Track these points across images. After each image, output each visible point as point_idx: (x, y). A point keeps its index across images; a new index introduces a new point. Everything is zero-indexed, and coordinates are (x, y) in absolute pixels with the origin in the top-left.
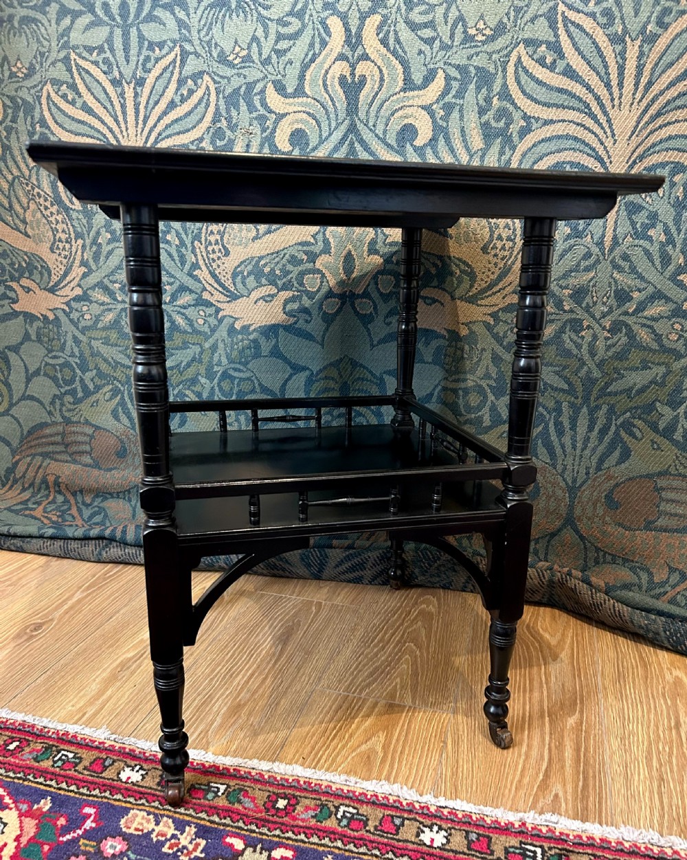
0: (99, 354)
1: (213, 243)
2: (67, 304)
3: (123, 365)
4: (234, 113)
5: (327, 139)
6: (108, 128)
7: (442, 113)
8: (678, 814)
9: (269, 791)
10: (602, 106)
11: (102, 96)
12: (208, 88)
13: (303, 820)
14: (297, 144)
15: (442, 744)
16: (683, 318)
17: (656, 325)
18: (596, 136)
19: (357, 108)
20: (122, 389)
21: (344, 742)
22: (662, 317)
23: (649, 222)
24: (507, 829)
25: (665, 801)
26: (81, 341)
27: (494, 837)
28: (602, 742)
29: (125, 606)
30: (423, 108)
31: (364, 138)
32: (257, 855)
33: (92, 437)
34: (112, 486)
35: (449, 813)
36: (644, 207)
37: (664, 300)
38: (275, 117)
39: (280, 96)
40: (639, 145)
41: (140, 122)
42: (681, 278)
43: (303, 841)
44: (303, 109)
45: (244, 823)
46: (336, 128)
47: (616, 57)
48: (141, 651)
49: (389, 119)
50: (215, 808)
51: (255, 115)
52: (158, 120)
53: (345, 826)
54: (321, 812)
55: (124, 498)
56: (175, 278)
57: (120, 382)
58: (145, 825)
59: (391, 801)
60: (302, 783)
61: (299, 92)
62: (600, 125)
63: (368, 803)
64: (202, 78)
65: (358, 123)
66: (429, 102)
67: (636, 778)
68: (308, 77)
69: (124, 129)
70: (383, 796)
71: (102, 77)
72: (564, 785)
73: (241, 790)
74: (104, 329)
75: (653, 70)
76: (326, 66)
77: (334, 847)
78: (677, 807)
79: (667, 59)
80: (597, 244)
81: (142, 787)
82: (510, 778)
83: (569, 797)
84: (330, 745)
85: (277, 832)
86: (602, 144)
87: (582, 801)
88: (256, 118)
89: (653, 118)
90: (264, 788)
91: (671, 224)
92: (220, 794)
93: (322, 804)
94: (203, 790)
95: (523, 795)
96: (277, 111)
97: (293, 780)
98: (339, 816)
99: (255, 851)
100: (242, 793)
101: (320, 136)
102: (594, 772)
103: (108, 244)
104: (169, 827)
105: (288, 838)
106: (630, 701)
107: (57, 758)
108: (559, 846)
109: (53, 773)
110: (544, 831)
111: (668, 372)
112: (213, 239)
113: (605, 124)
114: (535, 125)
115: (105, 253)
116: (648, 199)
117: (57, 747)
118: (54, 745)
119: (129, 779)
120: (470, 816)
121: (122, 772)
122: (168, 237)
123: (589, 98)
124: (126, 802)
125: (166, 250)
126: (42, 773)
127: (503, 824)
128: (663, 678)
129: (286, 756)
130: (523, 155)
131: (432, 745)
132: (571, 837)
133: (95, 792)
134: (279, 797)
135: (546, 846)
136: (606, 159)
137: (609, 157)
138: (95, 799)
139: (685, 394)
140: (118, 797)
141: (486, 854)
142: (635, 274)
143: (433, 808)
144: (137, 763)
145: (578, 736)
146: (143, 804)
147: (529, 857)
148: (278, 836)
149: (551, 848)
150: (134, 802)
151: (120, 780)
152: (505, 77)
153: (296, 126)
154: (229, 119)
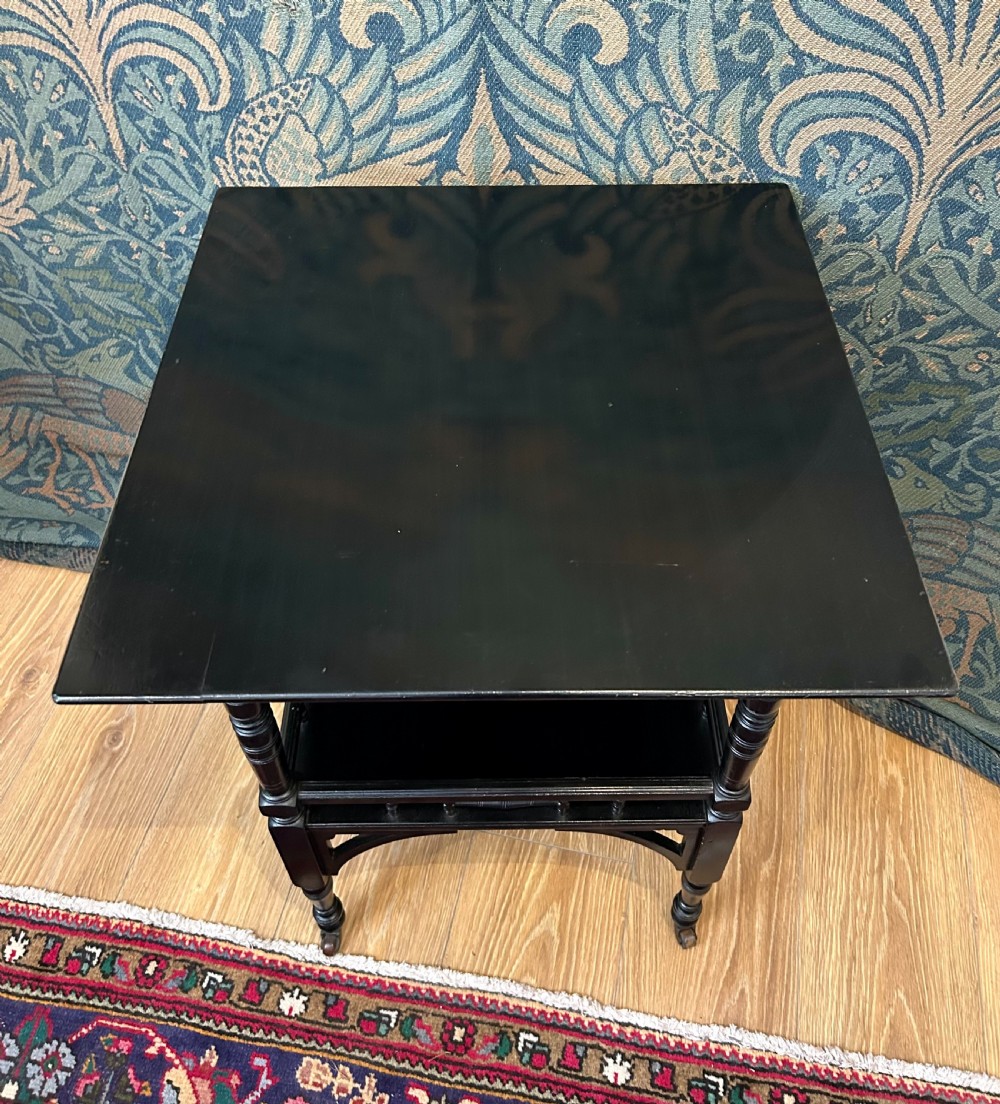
0: (85, 300)
1: (248, 165)
2: (14, 229)
5: (435, 36)
7: (647, 19)
9: (443, 1016)
10: (931, 55)
13: (484, 1057)
14: (383, 38)
15: (623, 919)
16: (994, 347)
17: (951, 356)
18: (912, 100)
20: (134, 343)
21: (516, 921)
23: (972, 227)
24: (691, 1055)
25: (854, 991)
26: (52, 282)
27: (678, 1066)
30: (614, 3)
31: (504, 37)
33: (101, 396)
35: (632, 1033)
36: (969, 208)
37: (970, 327)
40: (982, 120)
43: (486, 1088)
45: (424, 1066)
46: (451, 23)
49: (549, 11)
50: (391, 1047)
53: (528, 1063)
54: (501, 1043)
56: (189, 201)
57: (129, 335)
58: (323, 1077)
59: (572, 1021)
60: (477, 1000)
62: (922, 84)
63: (548, 1026)
65: (493, 13)
67: (827, 959)
70: (563, 1012)
72: (752, 975)
73: (414, 1017)
74: (85, 268)
77: (519, 1094)
80: (884, 252)
81: (308, 1022)
82: (696, 967)
83: (756, 994)
84: (501, 927)
85: (460, 1077)
86: (920, 113)
87: (768, 998)
90: (437, 1011)
92: (392, 1025)
93: (501, 1032)
94: (374, 1020)
95: (708, 994)
97: (467, 996)
98: (520, 1049)
100: (416, 1022)
101: (424, 29)
102: (785, 952)
103: (61, 146)
104: (349, 1079)
105: (471, 1085)
106: (833, 827)
107: (205, 985)
108: (741, 1075)
109: (207, 1009)
110: (728, 1054)
111: (958, 406)
112: (247, 159)
113: (931, 86)
114: (810, 68)
115: (60, 162)
116: (978, 196)
117: (201, 966)
118: (196, 964)
119: (291, 1010)
120: (654, 1037)
121: (281, 1000)
122: (166, 143)
123: (911, 40)
124: (296, 1046)
125: (167, 162)
126: (195, 1009)
127: (687, 1047)
128: (876, 779)
129: (454, 954)
130: (786, 110)
131: (612, 922)
132: (754, 1061)
133: (260, 1034)
134: (454, 1024)
135: (729, 1074)
136: (922, 138)
137: (928, 135)
138: (262, 1045)
139: (974, 430)
140: (286, 1039)
141: (668, 1090)
142: (936, 293)
143: (616, 1028)
144: (295, 984)
145: (771, 895)
146: (314, 1048)
147: (711, 1091)
148: (461, 1083)
149: (732, 1078)
150: (304, 1045)
151: (282, 1014)
153: (377, 9)
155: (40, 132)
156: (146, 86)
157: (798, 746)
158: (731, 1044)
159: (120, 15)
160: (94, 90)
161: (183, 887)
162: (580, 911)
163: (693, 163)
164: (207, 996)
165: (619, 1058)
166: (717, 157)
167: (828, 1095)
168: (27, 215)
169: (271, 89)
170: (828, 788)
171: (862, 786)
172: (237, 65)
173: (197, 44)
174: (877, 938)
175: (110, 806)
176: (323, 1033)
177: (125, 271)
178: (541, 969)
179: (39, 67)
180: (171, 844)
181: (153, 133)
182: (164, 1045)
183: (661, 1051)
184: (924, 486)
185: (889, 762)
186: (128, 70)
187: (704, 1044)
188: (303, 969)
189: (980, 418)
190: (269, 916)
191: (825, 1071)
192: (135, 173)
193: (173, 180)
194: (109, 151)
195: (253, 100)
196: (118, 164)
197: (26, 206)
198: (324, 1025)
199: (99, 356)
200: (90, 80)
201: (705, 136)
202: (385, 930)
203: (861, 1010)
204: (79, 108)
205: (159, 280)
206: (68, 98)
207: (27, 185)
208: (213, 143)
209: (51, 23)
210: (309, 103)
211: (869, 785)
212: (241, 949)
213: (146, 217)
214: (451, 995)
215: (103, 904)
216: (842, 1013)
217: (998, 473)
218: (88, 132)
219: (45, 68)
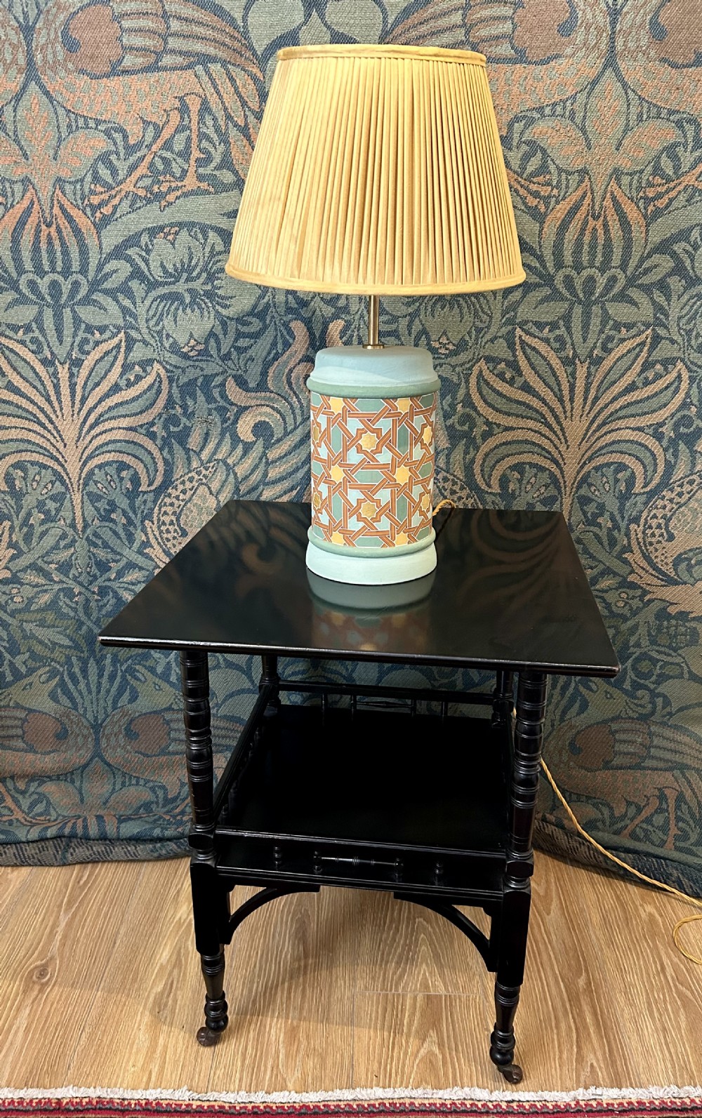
0: (33, 637)
1: (168, 523)
3: (61, 646)
4: (190, 402)
5: (291, 432)
6: (39, 407)
10: (556, 417)
11: (31, 375)
12: (159, 376)
14: (262, 435)
16: (628, 588)
17: (606, 596)
18: (552, 441)
20: (61, 669)
21: (404, 1048)
23: (598, 512)
24: (567, 1111)
25: (672, 1050)
26: (9, 626)
33: (24, 720)
35: (517, 1106)
36: (593, 500)
37: (612, 575)
38: (236, 409)
39: (241, 390)
40: (588, 449)
41: (78, 401)
42: (625, 556)
44: (267, 403)
46: (302, 423)
47: (567, 377)
48: (168, 979)
52: (101, 401)
55: (67, 781)
56: (121, 555)
57: (59, 663)
59: (468, 1106)
60: (388, 1105)
62: (555, 432)
64: (152, 366)
67: (646, 1033)
68: (271, 374)
69: (57, 408)
70: (460, 1102)
71: (30, 357)
72: (595, 1053)
74: (38, 611)
75: (599, 387)
76: (291, 364)
78: (683, 1055)
79: (611, 378)
83: (602, 1066)
84: (393, 1055)
86: (557, 448)
87: (612, 1066)
88: (215, 409)
89: (599, 427)
91: (617, 512)
95: (567, 1072)
96: (239, 404)
97: (379, 1104)
101: (285, 428)
102: (614, 1035)
103: (42, 524)
106: (621, 949)
110: (595, 1106)
111: (618, 632)
112: (167, 519)
113: (559, 433)
114: (496, 430)
115: (38, 534)
116: (596, 493)
120: (535, 1106)
122: (113, 516)
123: (545, 410)
125: (111, 529)
127: (562, 1107)
128: (640, 916)
129: (361, 1079)
130: (487, 455)
131: (479, 1037)
132: (616, 1106)
136: (561, 461)
137: (563, 460)
139: (632, 650)
142: (588, 554)
143: (504, 1105)
145: (592, 1000)
152: (468, 388)
153: (259, 419)
154: (184, 407)
155: (29, 514)
156: (107, 480)
157: (578, 905)
158: (595, 1099)
159: (98, 438)
160: (72, 485)
161: (120, 1070)
162: (451, 1033)
163: (440, 491)
166: (453, 485)
168: (6, 574)
169: (190, 471)
170: (609, 926)
171: (632, 922)
172: (170, 460)
173: (146, 450)
174: (677, 1014)
175: (46, 1021)
177: (65, 610)
178: (432, 1078)
179: (39, 473)
180: (105, 1040)
181: (105, 510)
184: (612, 697)
185: (645, 905)
186: (96, 471)
187: (575, 1103)
188: (238, 1108)
189: (633, 640)
190: (199, 1078)
191: (671, 1102)
193: (113, 542)
194: (73, 526)
195: (177, 479)
196: (78, 534)
197: (7, 568)
199: (31, 684)
200: (70, 479)
201: (445, 474)
202: (300, 1072)
204: (59, 498)
205: (89, 616)
206: (54, 492)
207: (12, 551)
208: (146, 511)
209: (54, 446)
210: (214, 476)
211: (636, 920)
212: (181, 1102)
213: (89, 569)
214: (366, 1106)
215: (53, 1090)
216: (669, 1066)
217: (654, 678)
218: (62, 513)
219: (43, 474)
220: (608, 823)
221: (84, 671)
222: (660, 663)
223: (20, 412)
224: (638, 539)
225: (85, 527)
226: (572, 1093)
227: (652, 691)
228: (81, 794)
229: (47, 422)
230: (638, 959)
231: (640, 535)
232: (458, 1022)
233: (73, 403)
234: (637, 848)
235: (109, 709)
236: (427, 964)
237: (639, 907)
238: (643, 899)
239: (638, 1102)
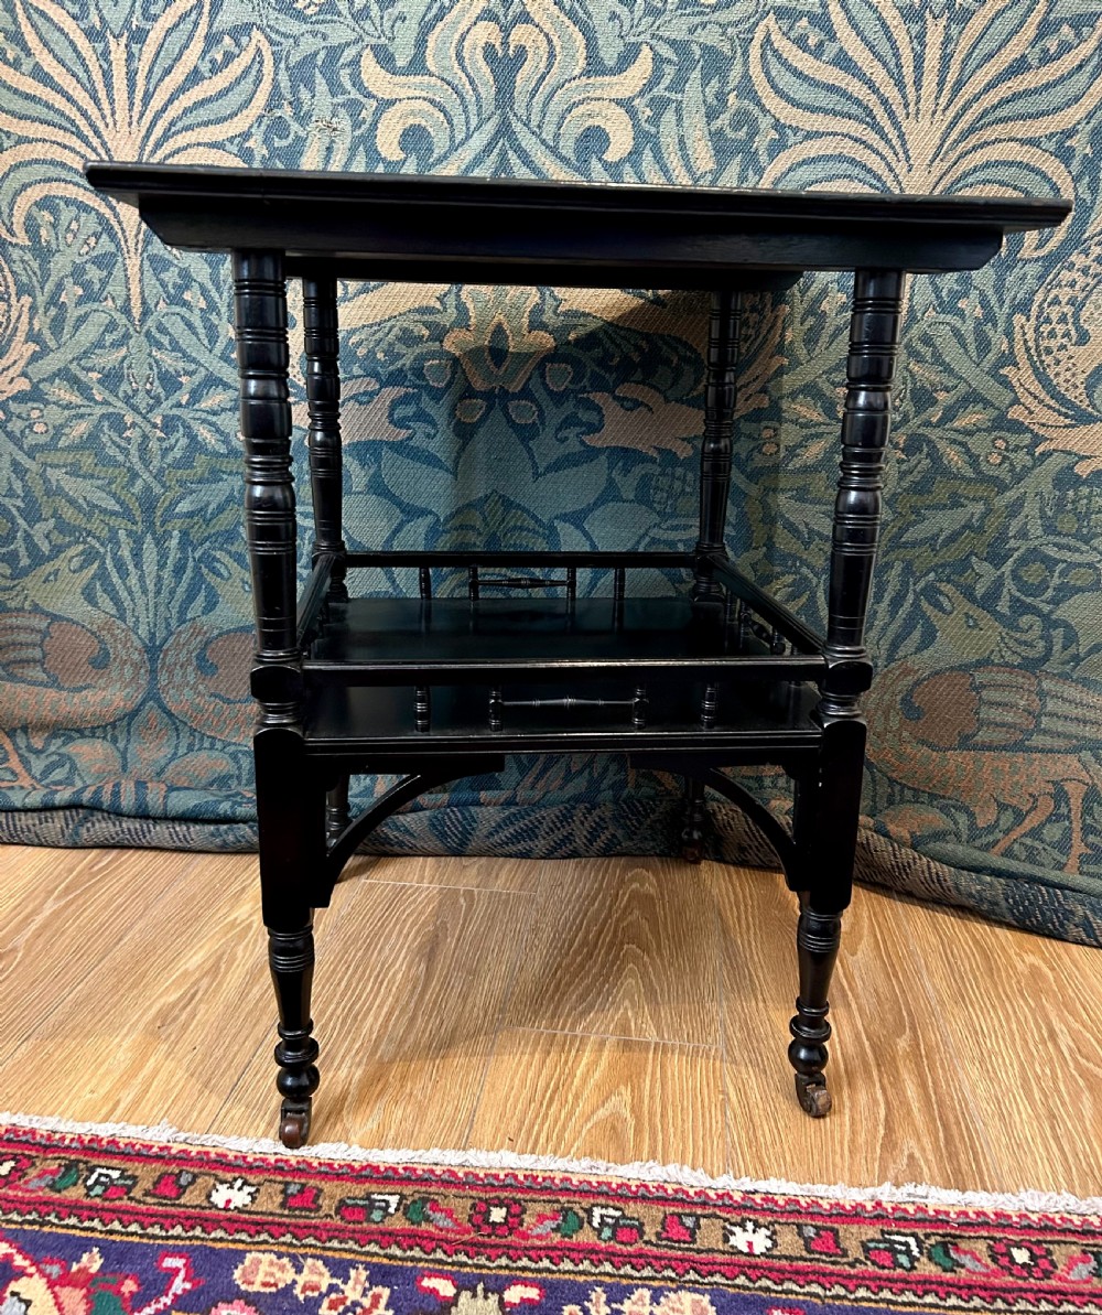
0: (60, 492)
2: (2, 405)
3: (104, 511)
4: (304, 94)
5: (462, 143)
6: (80, 109)
7: (648, 112)
8: (1089, 1164)
9: (471, 1197)
10: (891, 115)
11: (69, 56)
12: (259, 50)
13: (539, 1237)
14: (413, 149)
15: (721, 1097)
16: (1008, 431)
17: (970, 441)
18: (883, 158)
19: (512, 97)
20: (102, 550)
21: (568, 1107)
22: (979, 430)
23: (959, 288)
24: (857, 1215)
25: (1066, 1146)
26: (27, 470)
27: (841, 1228)
28: (956, 1073)
29: (140, 917)
30: (619, 102)
31: (523, 144)
32: (480, 1301)
33: (45, 634)
34: (82, 717)
35: (763, 1199)
37: (981, 405)
38: (375, 104)
39: (383, 71)
40: (945, 174)
41: (138, 102)
42: (1005, 371)
43: (548, 1270)
44: (424, 94)
45: (445, 1252)
46: (477, 128)
47: (911, 41)
48: (190, 988)
49: (563, 118)
50: (390, 1234)
51: (340, 99)
52: (171, 101)
53: (610, 1239)
54: (564, 1221)
55: (104, 738)
56: (197, 362)
57: (98, 539)
58: (278, 1275)
59: (670, 1191)
60: (521, 1178)
61: (417, 66)
62: (888, 141)
63: (635, 1198)
64: (249, 35)
65: (513, 120)
66: (628, 94)
67: (1017, 1119)
68: (431, 44)
69: (107, 112)
70: (655, 1184)
71: (69, 25)
72: (919, 1140)
73: (425, 1200)
74: (69, 449)
75: (964, 62)
76: (462, 27)
77: (600, 1274)
78: (1086, 1156)
79: (984, 48)
81: (257, 1213)
82: (837, 1136)
83: (931, 1158)
84: (546, 1114)
85: (504, 1261)
86: (891, 170)
87: (950, 1161)
88: (343, 105)
89: (964, 136)
90: (461, 1193)
91: (990, 292)
92: (391, 1210)
93: (563, 1208)
94: (362, 1206)
95: (863, 1161)
96: (380, 96)
97: (506, 1176)
98: (596, 1224)
99: (474, 1296)
100: (428, 1205)
101: (452, 138)
102: (956, 1117)
103: (78, 304)
104: (321, 1274)
105: (524, 1269)
106: (977, 1007)
107: (90, 1182)
108: (941, 1232)
109: (91, 1208)
110: (912, 1212)
111: (989, 511)
113: (896, 144)
114: (791, 139)
115: (73, 320)
117: (86, 1163)
118: (79, 1161)
119: (229, 1202)
121: (214, 1192)
122: (187, 296)
123: (872, 101)
124: (234, 1241)
125: (182, 317)
126: (74, 1208)
127: (848, 1208)
128: (1014, 968)
129: (482, 1139)
130: (776, 183)
131: (706, 1100)
132: (953, 1215)
133: (178, 1230)
134: (490, 1205)
135: (920, 1233)
137: (902, 190)
138: (180, 1243)
139: (1012, 543)
140: (219, 1234)
141: (836, 1255)
142: (940, 365)
143: (737, 1196)
144: (237, 1175)
145: (918, 1065)
146: (265, 1242)
147: (901, 1252)
148: (507, 1267)
149: (927, 1236)
150: (249, 1240)
151: (216, 1207)
152: (746, 63)
153: (411, 121)
154: (296, 104)
155: (60, 286)
160: (126, 241)
161: (67, 1095)
162: (657, 1092)
164: (92, 1194)
165: (750, 1226)
167: (1074, 1243)
168: (23, 385)
170: (957, 977)
171: (998, 973)
174: (1076, 1097)
176: (279, 1224)
177: (111, 451)
178: (612, 1149)
179: (77, 219)
181: (175, 285)
182: (14, 1251)
183: (812, 1215)
184: (976, 625)
185: (1024, 954)
187: (873, 1204)
188: (250, 1159)
189: (1014, 526)
190: (198, 1115)
192: (148, 334)
193: (186, 340)
194: (126, 310)
196: (132, 323)
197: (24, 374)
198: (282, 1215)
199: (56, 573)
200: (124, 230)
202: (376, 1123)
203: (1084, 1164)
204: (106, 262)
205: (146, 463)
206: (99, 251)
207: (33, 347)
211: (1006, 971)
212: (152, 1144)
213: (148, 386)
217: (1050, 593)
218: (109, 288)
219: (82, 220)
220: (965, 837)
221: (137, 555)
222: (1062, 566)
223: (51, 116)
224: (1026, 341)
225: (145, 313)
226: (870, 1191)
227: (1045, 617)
228: (124, 758)
229: (91, 134)
230: (1008, 1020)
231: (1030, 335)
232: (673, 1079)
233: (132, 104)
234: (1013, 869)
235: (174, 623)
236: (632, 1002)
237: (1014, 957)
238: (1021, 947)
239: (996, 1214)
